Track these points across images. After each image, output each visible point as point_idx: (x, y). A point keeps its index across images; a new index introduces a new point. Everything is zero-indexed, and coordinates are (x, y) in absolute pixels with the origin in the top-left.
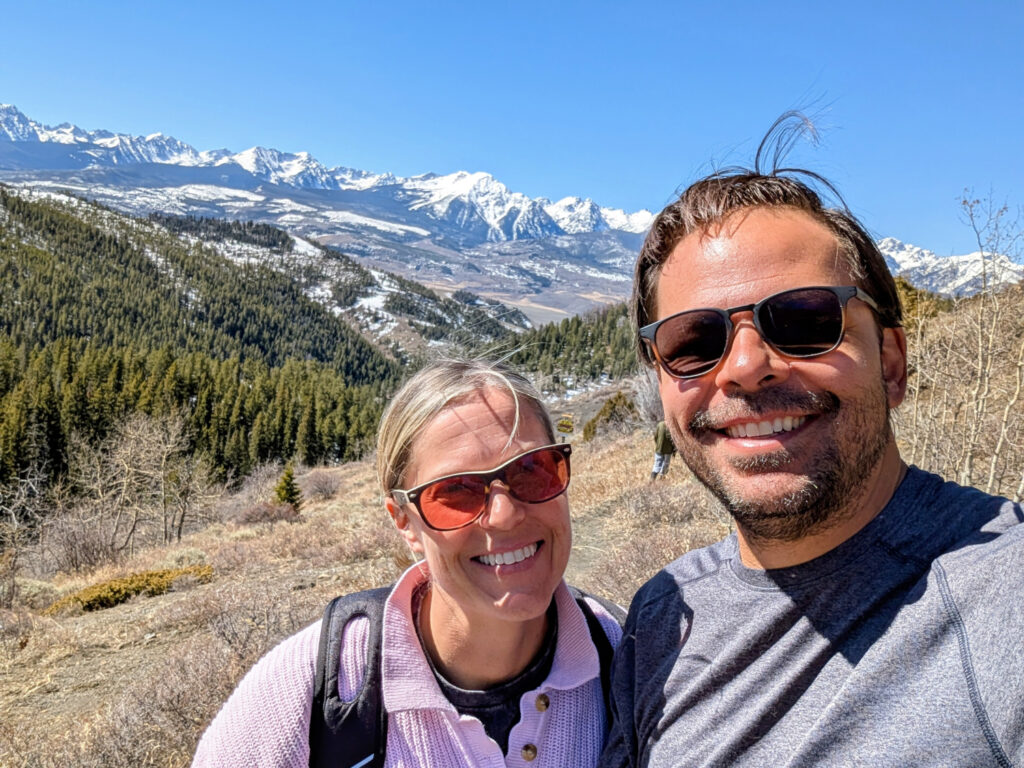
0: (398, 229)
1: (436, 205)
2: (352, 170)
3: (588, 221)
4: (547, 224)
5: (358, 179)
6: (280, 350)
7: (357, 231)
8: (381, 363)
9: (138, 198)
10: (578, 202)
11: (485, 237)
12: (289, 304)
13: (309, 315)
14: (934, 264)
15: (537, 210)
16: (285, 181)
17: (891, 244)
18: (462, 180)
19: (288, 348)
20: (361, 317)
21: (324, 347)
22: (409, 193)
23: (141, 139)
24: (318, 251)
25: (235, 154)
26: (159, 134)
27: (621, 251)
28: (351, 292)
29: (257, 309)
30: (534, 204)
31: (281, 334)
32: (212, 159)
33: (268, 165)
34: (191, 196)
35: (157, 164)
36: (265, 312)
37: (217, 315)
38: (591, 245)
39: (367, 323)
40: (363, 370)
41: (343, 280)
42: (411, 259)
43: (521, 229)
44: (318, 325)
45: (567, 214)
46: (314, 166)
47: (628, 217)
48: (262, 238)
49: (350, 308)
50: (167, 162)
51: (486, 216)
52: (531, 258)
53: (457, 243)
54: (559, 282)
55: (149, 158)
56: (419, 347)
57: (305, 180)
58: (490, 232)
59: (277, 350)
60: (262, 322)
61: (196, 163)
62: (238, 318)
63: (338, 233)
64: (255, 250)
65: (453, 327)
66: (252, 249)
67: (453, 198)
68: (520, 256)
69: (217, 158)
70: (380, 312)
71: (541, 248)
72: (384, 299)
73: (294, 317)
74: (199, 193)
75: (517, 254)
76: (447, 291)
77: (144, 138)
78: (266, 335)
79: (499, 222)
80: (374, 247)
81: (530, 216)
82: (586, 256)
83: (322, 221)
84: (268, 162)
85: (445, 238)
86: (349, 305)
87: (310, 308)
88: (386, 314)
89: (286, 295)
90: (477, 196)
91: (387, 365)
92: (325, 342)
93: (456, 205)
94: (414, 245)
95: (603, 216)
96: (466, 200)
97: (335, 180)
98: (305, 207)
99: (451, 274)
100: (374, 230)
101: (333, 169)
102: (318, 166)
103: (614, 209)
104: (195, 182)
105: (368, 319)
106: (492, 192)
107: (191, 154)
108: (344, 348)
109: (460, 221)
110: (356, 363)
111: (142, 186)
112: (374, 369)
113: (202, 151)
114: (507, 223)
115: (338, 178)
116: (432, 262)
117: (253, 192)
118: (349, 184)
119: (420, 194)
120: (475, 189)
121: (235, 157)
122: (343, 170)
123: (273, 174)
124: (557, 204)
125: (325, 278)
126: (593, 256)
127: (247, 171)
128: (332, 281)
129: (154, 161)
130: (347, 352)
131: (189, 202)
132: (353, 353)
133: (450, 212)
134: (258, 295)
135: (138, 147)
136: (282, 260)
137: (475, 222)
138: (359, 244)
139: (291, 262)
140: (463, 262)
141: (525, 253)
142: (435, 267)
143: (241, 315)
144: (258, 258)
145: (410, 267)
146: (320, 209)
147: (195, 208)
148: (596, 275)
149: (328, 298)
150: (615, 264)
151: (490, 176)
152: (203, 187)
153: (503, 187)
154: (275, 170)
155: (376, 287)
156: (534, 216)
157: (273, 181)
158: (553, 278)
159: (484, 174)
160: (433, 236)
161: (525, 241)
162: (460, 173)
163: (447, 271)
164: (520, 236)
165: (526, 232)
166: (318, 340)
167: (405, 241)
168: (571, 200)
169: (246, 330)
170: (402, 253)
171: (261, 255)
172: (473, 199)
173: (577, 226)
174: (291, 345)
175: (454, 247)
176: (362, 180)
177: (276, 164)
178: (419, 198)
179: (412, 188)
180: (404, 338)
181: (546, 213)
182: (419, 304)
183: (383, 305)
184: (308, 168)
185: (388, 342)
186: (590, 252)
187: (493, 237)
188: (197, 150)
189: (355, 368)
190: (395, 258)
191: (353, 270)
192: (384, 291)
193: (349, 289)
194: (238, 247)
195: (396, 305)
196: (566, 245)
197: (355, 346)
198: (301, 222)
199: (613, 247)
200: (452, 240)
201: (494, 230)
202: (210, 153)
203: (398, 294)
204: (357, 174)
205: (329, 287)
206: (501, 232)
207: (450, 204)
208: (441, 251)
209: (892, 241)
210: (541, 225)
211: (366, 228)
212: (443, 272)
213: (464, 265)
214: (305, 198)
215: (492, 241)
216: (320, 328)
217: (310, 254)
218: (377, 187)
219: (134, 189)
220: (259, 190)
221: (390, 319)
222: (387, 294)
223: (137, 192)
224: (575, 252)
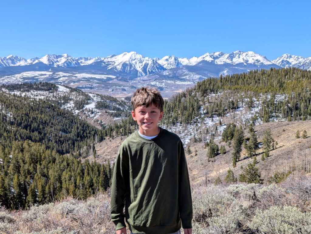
0: (104, 77)
1: (117, 66)
2: (84, 58)
3: (174, 64)
4: (159, 67)
5: (87, 61)
6: (47, 132)
7: (88, 80)
8: (93, 130)
9: (5, 80)
10: (170, 57)
11: (137, 75)
12: (52, 112)
13: (60, 115)
14: (304, 61)
15: (155, 63)
16: (60, 65)
17: (286, 56)
18: (125, 56)
19: (51, 130)
20: (86, 113)
21: (67, 127)
22: (107, 63)
23: (5, 58)
24: (68, 89)
25: (40, 58)
26: (11, 55)
27: (188, 73)
28: (82, 104)
29: (37, 117)
30: (153, 60)
31: (48, 125)
32: (32, 61)
33: (53, 61)
34: (25, 76)
35: (12, 66)
36: (41, 118)
37: (19, 121)
38: (177, 72)
39: (89, 115)
40: (85, 134)
41: (78, 99)
42: (110, 87)
43: (150, 70)
44: (64, 119)
45: (166, 62)
46: (70, 58)
47: (189, 60)
48: (45, 87)
49: (81, 110)
50: (16, 65)
51: (136, 67)
52: (155, 80)
53: (127, 79)
54: (166, 88)
55: (9, 65)
56: (110, 121)
57: (67, 64)
58: (138, 73)
59: (46, 132)
60: (39, 121)
61: (26, 64)
62: (29, 121)
63: (81, 82)
64: (43, 93)
65: (124, 111)
66: (41, 92)
67: (123, 63)
68: (151, 80)
69: (33, 61)
70: (94, 109)
71: (158, 76)
72: (95, 104)
73: (54, 117)
74: (28, 75)
75: (150, 80)
76: (122, 98)
77: (6, 58)
78: (41, 127)
79: (141, 69)
80: (95, 85)
81: (153, 65)
82: (175, 77)
83: (75, 78)
84: (53, 60)
85: (122, 77)
86: (81, 109)
87: (60, 112)
88: (96, 110)
89: (50, 109)
90: (132, 61)
91: (95, 130)
92: (68, 125)
93: (125, 65)
94: (111, 82)
95: (180, 61)
96: (128, 62)
97: (78, 63)
98: (68, 74)
99: (125, 90)
100: (95, 79)
101: (77, 59)
102: (71, 58)
103: (183, 58)
104: (26, 71)
105: (89, 113)
106: (137, 58)
107: (24, 61)
108: (76, 127)
109: (127, 71)
110: (82, 132)
111: (7, 76)
112: (90, 133)
113: (28, 59)
114: (145, 69)
115: (79, 61)
116: (118, 87)
117: (48, 71)
118: (84, 63)
119: (111, 63)
120: (131, 58)
121: (40, 60)
122: (81, 58)
123: (55, 64)
124: (162, 59)
125: (71, 100)
126: (178, 76)
127: (45, 64)
128: (74, 100)
129: (11, 66)
130: (78, 128)
131: (24, 78)
132: (80, 128)
133: (123, 68)
134: (38, 111)
135: (4, 61)
136: (54, 95)
137: (133, 70)
138: (90, 85)
139: (57, 95)
140: (129, 86)
141: (152, 79)
142: (119, 89)
143: (30, 120)
144: (44, 96)
145: (110, 90)
146: (73, 74)
147: (27, 81)
148: (180, 83)
149: (73, 107)
150: (186, 78)
151: (136, 52)
152: (29, 72)
153: (141, 56)
154: (56, 62)
155: (91, 100)
156: (154, 65)
157: (55, 66)
158: (164, 86)
159: (133, 52)
160: (117, 78)
161: (152, 74)
162: (124, 53)
163: (124, 90)
164: (150, 73)
165: (152, 71)
166: (65, 125)
167: (107, 81)
168: (167, 57)
169: (32, 126)
170: (106, 86)
171: (45, 94)
172: (130, 62)
173: (170, 66)
174: (52, 129)
175: (126, 80)
176: (88, 61)
177: (56, 60)
178: (110, 64)
179: (107, 61)
180: (104, 118)
181: (158, 63)
182: (109, 104)
183: (95, 106)
184: (68, 60)
185: (98, 121)
186: (176, 75)
187: (140, 75)
188: (26, 59)
189: (81, 134)
190: (104, 88)
191: (82, 95)
192: (95, 101)
193: (80, 102)
194: (36, 92)
195: (100, 106)
196: (167, 74)
197: (81, 125)
198: (67, 80)
199: (185, 72)
200: (125, 78)
201: (140, 72)
202: (31, 60)
203: (101, 101)
204: (86, 59)
205: (73, 103)
206: (143, 72)
207: (122, 65)
208: (121, 83)
209: (287, 55)
210: (157, 68)
211: (92, 78)
212: (122, 90)
213: (130, 87)
214: (68, 71)
215: (140, 76)
216: (65, 120)
217: (65, 91)
218: (94, 63)
219: (3, 77)
220: (50, 70)
221: (98, 112)
222: (96, 102)
223: (4, 78)
224: (171, 76)
